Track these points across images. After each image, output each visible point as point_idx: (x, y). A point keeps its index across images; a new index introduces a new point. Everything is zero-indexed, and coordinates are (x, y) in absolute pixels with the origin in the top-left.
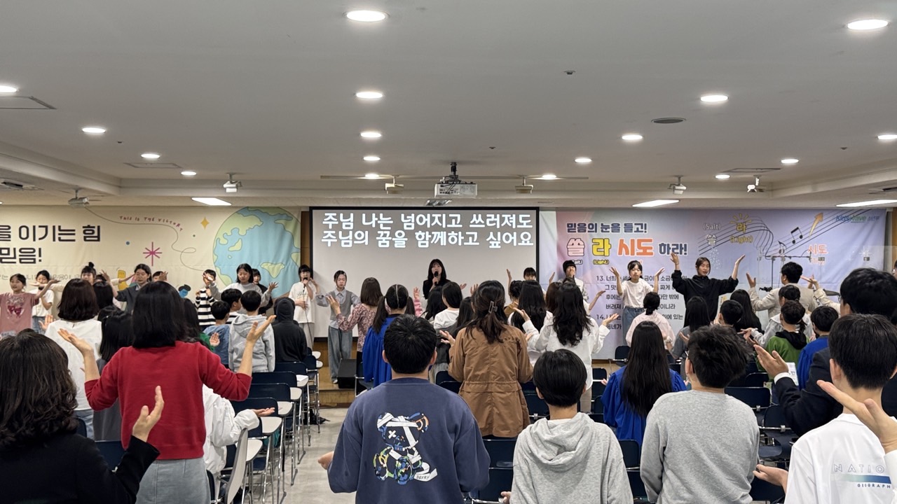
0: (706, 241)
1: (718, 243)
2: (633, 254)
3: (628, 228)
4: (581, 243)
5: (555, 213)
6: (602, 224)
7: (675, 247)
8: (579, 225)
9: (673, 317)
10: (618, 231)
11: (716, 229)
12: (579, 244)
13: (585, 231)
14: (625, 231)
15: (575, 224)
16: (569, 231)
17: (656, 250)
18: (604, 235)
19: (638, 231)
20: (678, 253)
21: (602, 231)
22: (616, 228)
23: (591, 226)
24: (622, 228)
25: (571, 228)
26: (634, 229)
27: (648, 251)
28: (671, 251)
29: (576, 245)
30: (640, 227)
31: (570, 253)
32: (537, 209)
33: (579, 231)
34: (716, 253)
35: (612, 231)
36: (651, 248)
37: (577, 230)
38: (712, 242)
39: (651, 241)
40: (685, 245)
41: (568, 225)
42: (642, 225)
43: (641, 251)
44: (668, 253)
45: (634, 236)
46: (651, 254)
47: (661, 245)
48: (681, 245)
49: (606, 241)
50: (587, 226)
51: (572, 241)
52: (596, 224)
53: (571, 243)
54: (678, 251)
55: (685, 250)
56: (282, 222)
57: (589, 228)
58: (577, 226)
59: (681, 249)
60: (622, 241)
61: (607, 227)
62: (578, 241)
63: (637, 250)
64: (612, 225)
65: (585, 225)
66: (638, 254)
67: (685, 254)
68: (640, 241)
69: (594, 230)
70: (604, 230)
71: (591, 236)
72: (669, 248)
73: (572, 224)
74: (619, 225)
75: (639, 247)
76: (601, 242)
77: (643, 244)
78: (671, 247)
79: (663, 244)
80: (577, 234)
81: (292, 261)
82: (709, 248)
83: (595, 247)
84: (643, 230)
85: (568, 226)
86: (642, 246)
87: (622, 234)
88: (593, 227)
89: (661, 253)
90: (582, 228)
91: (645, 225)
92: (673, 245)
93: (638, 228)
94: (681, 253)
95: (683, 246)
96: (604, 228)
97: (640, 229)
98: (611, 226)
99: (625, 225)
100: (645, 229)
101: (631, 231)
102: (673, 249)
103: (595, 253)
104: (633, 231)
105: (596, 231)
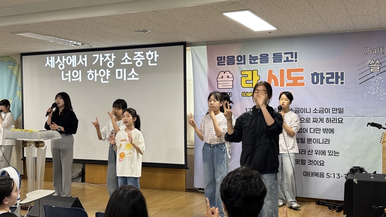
0: (368, 68)
1: (382, 70)
2: (282, 85)
3: (277, 58)
4: (230, 76)
5: (205, 47)
6: (250, 56)
7: (330, 76)
8: (228, 57)
9: (327, 154)
10: (267, 61)
11: (379, 53)
12: (228, 77)
13: (234, 64)
14: (274, 62)
15: (224, 57)
16: (219, 65)
17: (307, 79)
18: (253, 67)
19: (287, 60)
20: (333, 83)
21: (251, 63)
22: (264, 59)
23: (240, 59)
24: (271, 58)
25: (220, 61)
26: (284, 58)
27: (299, 81)
28: (325, 80)
29: (225, 78)
30: (289, 56)
31: (220, 86)
32: (185, 44)
33: (228, 64)
34: (380, 81)
35: (261, 62)
36: (302, 78)
37: (226, 63)
38: (376, 69)
39: (302, 70)
40: (342, 73)
41: (218, 58)
42: (292, 53)
43: (292, 81)
44: (322, 83)
45: (284, 66)
46: (303, 84)
47: (313, 75)
48: (337, 73)
49: (255, 72)
50: (236, 59)
51: (222, 74)
52: (244, 56)
53: (220, 76)
54: (334, 80)
55: (342, 79)
56: (11, 67)
57: (238, 60)
58: (226, 59)
59: (337, 77)
60: (271, 72)
61: (256, 58)
62: (227, 74)
63: (286, 81)
64: (261, 55)
65: (234, 57)
66: (288, 85)
67: (342, 83)
68: (289, 71)
69: (242, 62)
70: (252, 61)
71: (239, 68)
72: (322, 78)
73: (221, 57)
74: (267, 55)
75: (289, 77)
76: (250, 73)
77: (293, 75)
78: (325, 76)
79: (316, 73)
80: (226, 67)
81: (17, 97)
82: (371, 75)
83: (244, 79)
84: (294, 59)
85: (218, 60)
86: (292, 76)
87: (271, 65)
88: (241, 59)
89: (313, 82)
90: (231, 61)
91: (296, 53)
92: (327, 74)
93: (287, 58)
94: (337, 83)
95: (340, 75)
96: (253, 59)
97: (290, 59)
98: (259, 57)
99: (274, 54)
100: (296, 58)
101: (280, 61)
102: (328, 79)
103: (244, 85)
104: (283, 61)
105: (245, 64)
